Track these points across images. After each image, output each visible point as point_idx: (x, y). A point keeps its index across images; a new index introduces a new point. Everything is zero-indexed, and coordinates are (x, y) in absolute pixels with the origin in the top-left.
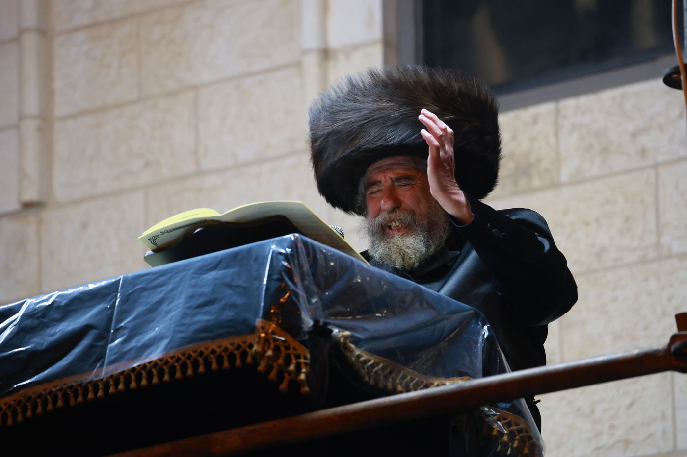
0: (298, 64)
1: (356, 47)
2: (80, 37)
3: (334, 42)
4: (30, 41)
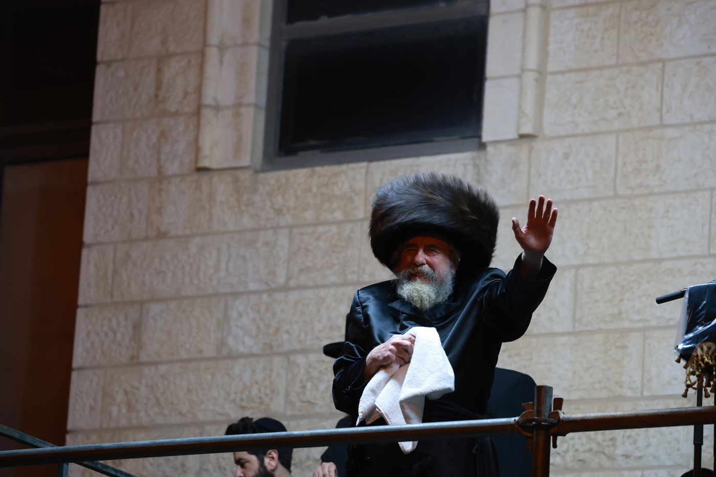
2: (572, 13)
4: (534, 13)
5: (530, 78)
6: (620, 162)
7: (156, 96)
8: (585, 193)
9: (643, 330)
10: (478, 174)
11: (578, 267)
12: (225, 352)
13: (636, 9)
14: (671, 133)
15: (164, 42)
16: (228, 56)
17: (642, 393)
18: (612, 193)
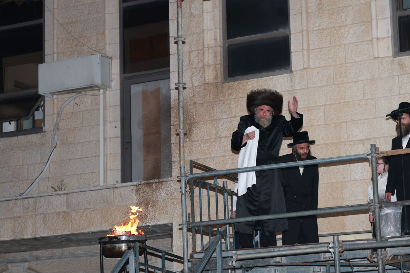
2: (316, 32)
3: (380, 36)
4: (305, 33)
5: (305, 52)
6: (334, 74)
7: (189, 63)
8: (325, 84)
9: (346, 122)
10: (292, 80)
11: (325, 105)
12: (218, 136)
13: (335, 30)
14: (349, 65)
15: (190, 47)
16: (211, 50)
17: (347, 140)
18: (333, 83)
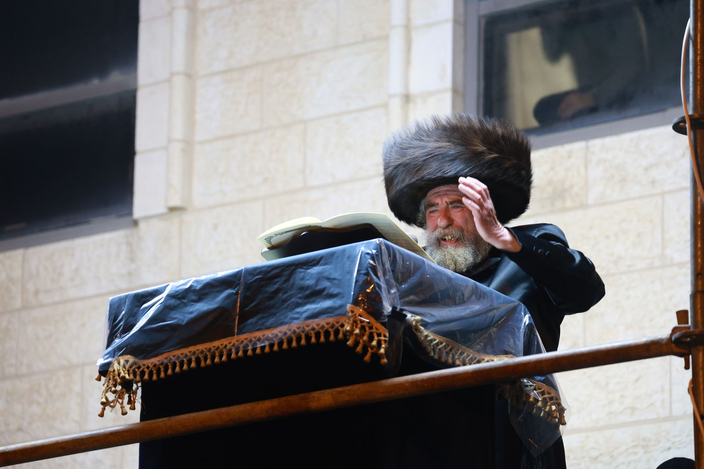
0: (385, 106)
1: (430, 94)
2: (217, 80)
3: (414, 89)
4: (179, 82)
5: (177, 148)
10: (131, 252)
13: (278, 71)
14: (315, 195)
